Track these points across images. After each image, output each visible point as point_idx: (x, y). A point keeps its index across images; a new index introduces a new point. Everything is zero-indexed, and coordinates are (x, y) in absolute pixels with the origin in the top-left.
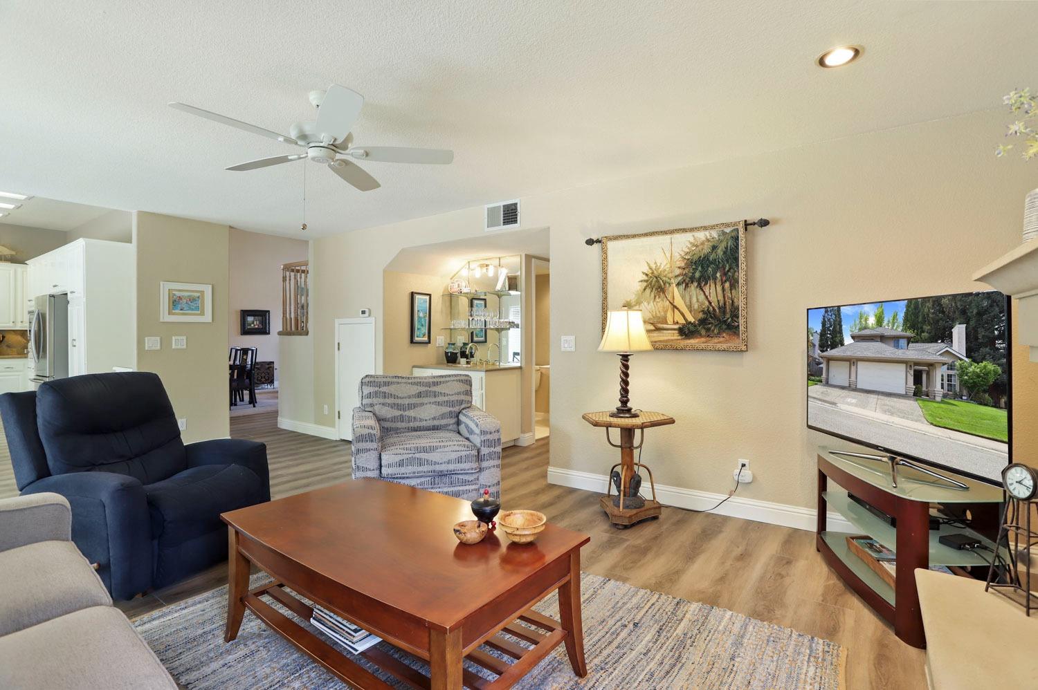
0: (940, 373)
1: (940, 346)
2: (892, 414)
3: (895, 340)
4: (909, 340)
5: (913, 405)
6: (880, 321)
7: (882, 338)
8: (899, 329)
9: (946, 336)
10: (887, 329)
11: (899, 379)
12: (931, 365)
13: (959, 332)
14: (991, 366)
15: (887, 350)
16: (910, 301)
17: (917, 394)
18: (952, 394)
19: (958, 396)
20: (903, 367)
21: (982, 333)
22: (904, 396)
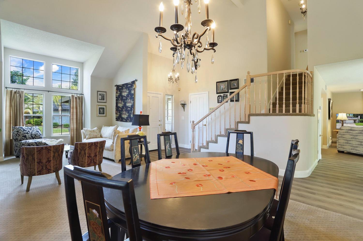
0: (357, 121)
1: (357, 118)
2: (351, 125)
3: (352, 117)
4: (353, 117)
5: (354, 124)
6: (349, 115)
7: (350, 117)
8: (352, 116)
9: (358, 117)
10: (350, 116)
11: (352, 121)
12: (356, 120)
13: (359, 117)
14: (362, 120)
15: (351, 118)
16: (353, 114)
17: (355, 123)
18: (358, 122)
19: (359, 122)
20: (353, 120)
21: (361, 117)
22: (353, 123)
